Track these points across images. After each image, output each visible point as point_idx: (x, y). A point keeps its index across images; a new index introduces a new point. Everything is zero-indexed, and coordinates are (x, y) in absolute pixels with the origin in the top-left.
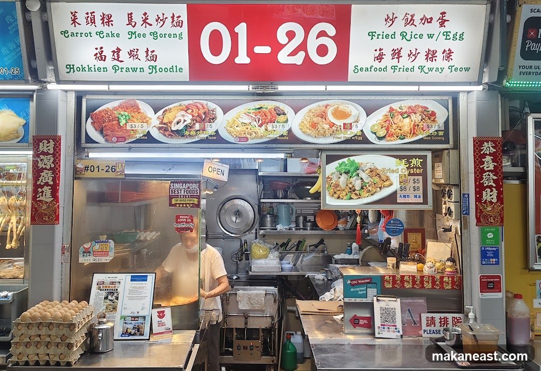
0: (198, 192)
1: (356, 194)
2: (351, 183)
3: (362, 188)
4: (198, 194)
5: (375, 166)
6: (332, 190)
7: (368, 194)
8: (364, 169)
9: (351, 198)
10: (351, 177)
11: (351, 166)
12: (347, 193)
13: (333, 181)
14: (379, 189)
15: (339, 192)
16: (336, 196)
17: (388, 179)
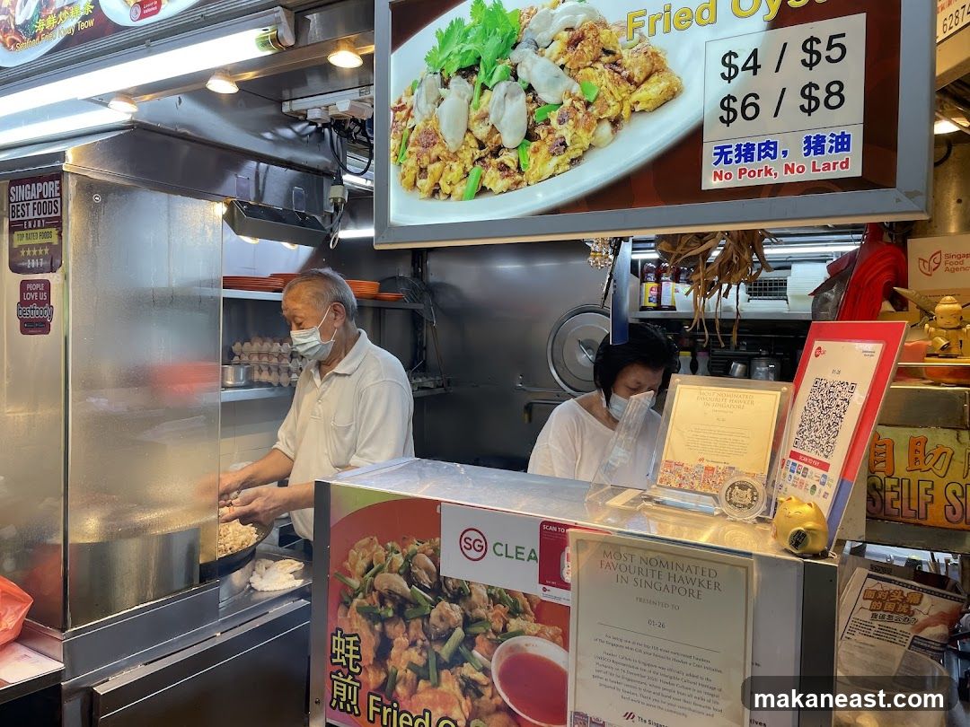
0: (58, 206)
1: (503, 168)
2: (484, 117)
3: (530, 136)
4: (58, 214)
5: (591, 11)
6: (411, 162)
7: (555, 160)
8: (542, 37)
9: (483, 191)
10: (484, 87)
11: (486, 34)
12: (469, 167)
13: (418, 121)
14: (606, 128)
15: (438, 165)
16: (427, 184)
17: (655, 67)
